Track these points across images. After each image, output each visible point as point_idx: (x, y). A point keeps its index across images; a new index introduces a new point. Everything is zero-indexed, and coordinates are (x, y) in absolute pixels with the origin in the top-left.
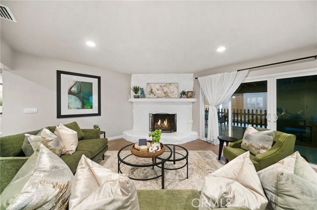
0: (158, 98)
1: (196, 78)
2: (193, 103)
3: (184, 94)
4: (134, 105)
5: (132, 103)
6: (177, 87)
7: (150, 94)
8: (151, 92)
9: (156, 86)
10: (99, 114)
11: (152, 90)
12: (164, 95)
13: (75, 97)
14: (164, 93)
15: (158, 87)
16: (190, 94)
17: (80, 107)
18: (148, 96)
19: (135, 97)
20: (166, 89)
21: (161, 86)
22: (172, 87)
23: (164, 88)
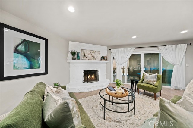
0: (89, 60)
1: (110, 50)
2: (107, 63)
3: (103, 58)
4: (70, 65)
5: (69, 63)
6: (100, 54)
7: (83, 57)
8: (85, 55)
9: (87, 52)
10: (46, 73)
11: (85, 54)
12: (92, 58)
13: (23, 56)
14: (93, 57)
15: (88, 52)
16: (105, 58)
17: (27, 66)
18: (82, 58)
19: (73, 59)
20: (93, 54)
21: (90, 52)
22: (97, 53)
23: (92, 53)
